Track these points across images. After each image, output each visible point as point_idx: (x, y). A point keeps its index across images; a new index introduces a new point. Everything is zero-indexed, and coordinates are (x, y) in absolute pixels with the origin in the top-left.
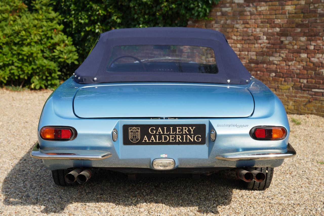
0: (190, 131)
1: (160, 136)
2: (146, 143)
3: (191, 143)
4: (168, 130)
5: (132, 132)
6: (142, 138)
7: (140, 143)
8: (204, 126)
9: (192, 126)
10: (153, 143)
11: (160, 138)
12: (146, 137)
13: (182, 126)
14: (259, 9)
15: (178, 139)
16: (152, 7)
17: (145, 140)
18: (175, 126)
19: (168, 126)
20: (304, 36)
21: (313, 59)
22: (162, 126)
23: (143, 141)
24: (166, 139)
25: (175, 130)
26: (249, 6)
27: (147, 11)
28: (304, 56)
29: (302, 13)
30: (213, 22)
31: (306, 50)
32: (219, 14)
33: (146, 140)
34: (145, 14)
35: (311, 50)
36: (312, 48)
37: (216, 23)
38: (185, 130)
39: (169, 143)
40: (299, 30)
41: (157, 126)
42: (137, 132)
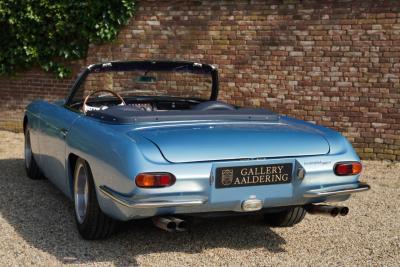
0: (278, 170)
1: (251, 176)
2: (237, 185)
3: (278, 182)
4: (259, 171)
5: (225, 174)
6: (234, 180)
7: (232, 185)
8: (291, 165)
9: (280, 165)
10: (244, 185)
11: (251, 180)
12: (237, 179)
13: (272, 166)
14: (179, 33)
15: (268, 179)
16: (41, 26)
17: (236, 182)
18: (265, 167)
19: (259, 167)
20: (231, 64)
21: (241, 88)
22: (253, 167)
23: (235, 184)
24: (256, 179)
25: (265, 170)
26: (166, 29)
27: (34, 31)
28: (232, 84)
29: (229, 39)
30: (122, 46)
31: (234, 78)
32: (129, 36)
33: (238, 182)
34: (31, 33)
35: (239, 79)
36: (240, 76)
37: (125, 46)
38: (274, 170)
39: (259, 184)
40: (225, 57)
41: (249, 167)
42: (230, 174)
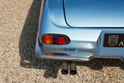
2: (121, 46)
5: (111, 38)
7: (117, 46)
12: (122, 42)
17: (120, 44)
23: (119, 45)
33: (122, 44)
42: (116, 38)
